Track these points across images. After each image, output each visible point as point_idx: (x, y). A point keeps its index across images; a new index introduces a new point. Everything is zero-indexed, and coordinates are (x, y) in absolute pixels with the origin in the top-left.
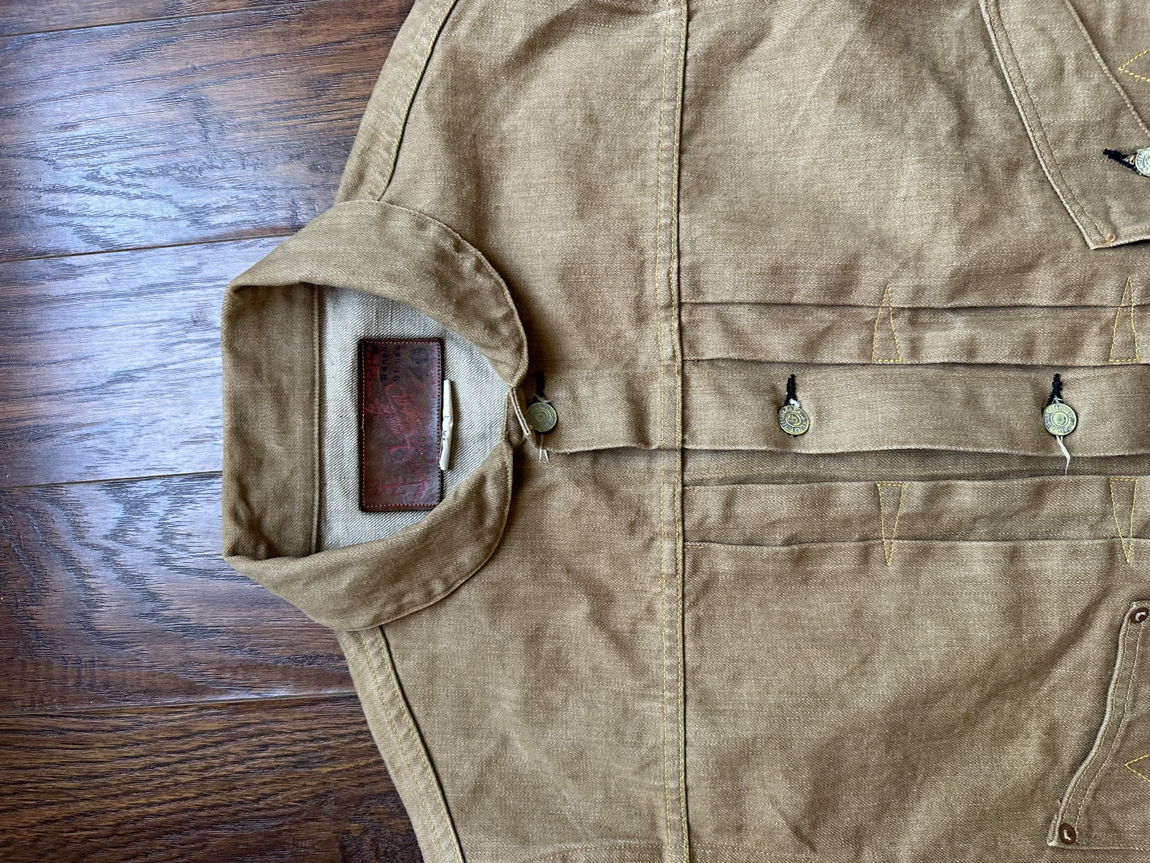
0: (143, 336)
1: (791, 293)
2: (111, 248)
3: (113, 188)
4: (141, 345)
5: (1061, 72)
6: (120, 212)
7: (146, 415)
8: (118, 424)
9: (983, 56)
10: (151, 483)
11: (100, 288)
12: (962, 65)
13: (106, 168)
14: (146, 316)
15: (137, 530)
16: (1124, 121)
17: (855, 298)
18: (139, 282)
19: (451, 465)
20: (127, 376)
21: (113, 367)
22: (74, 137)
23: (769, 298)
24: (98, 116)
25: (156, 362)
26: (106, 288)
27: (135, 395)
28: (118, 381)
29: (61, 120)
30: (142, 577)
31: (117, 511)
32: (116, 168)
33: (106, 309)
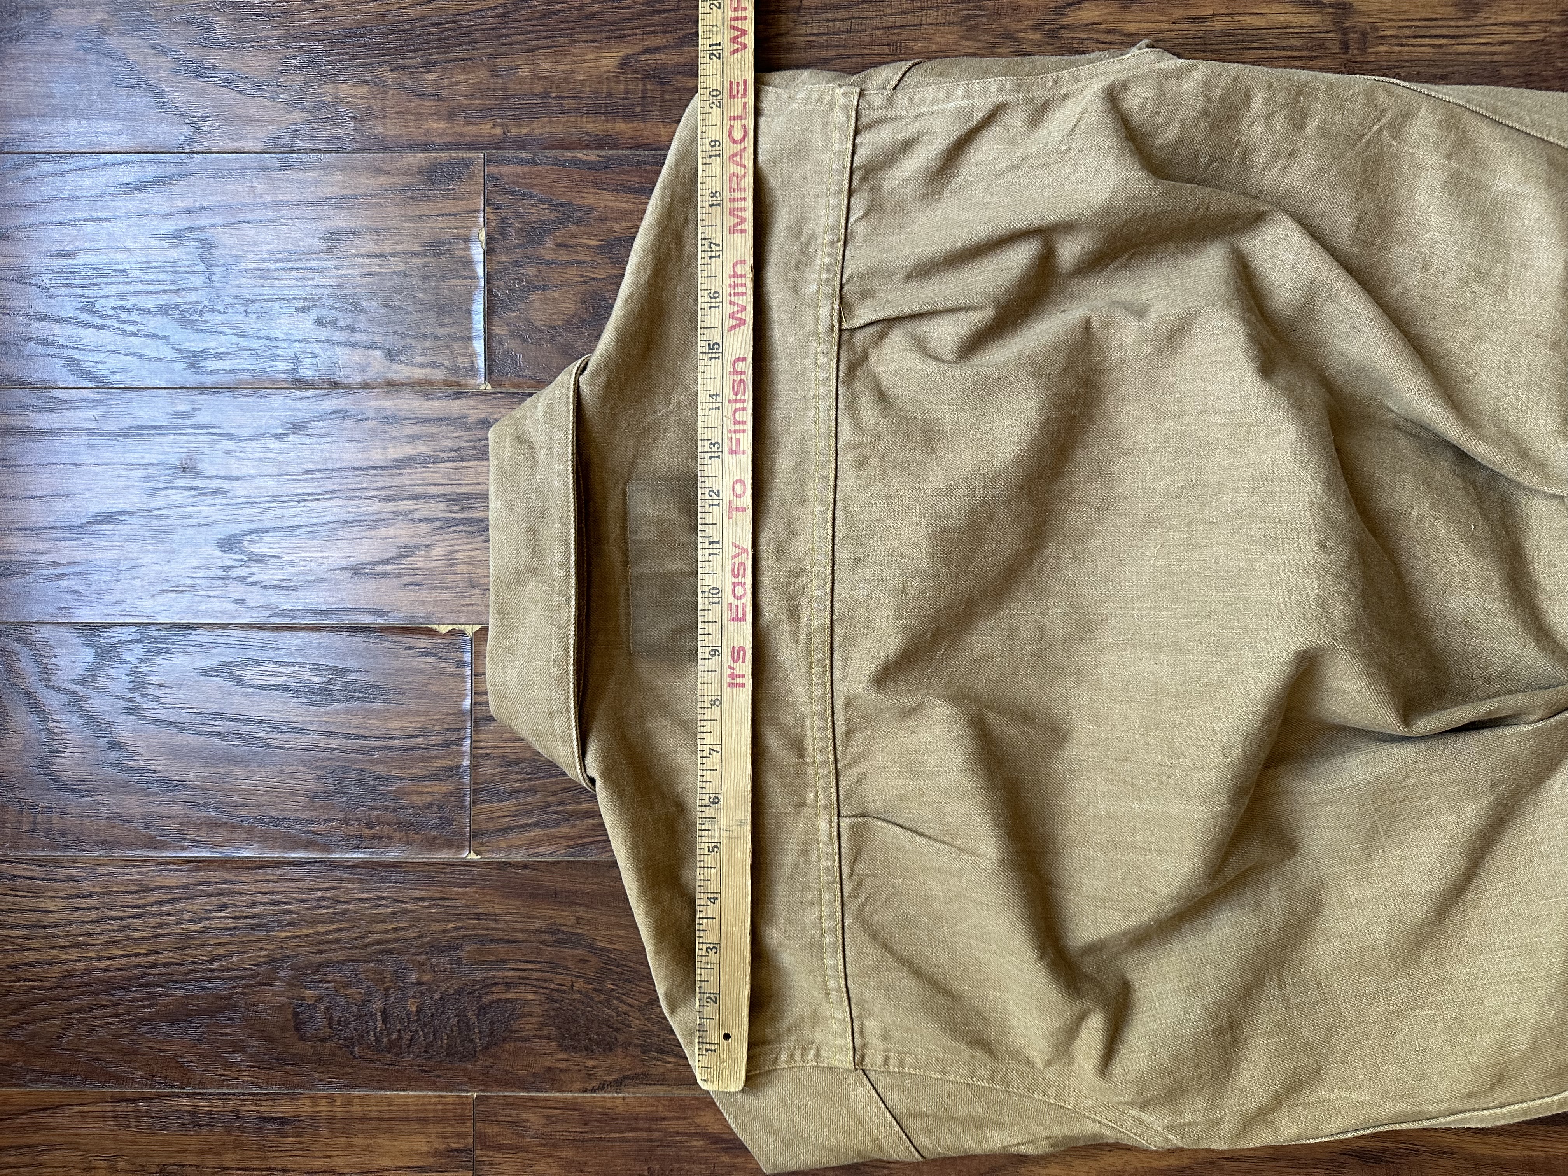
0: (128, 478)
2: (101, 385)
3: (108, 323)
4: (127, 488)
6: (113, 348)
7: (126, 559)
8: (95, 566)
10: (125, 630)
11: (86, 425)
13: (102, 301)
14: (132, 458)
15: (108, 676)
18: (128, 422)
20: (109, 518)
21: (94, 508)
22: (70, 266)
24: (98, 246)
25: (140, 506)
26: (93, 425)
27: (116, 538)
28: (99, 522)
29: (58, 247)
30: (108, 725)
31: (87, 655)
32: (113, 302)
33: (91, 446)
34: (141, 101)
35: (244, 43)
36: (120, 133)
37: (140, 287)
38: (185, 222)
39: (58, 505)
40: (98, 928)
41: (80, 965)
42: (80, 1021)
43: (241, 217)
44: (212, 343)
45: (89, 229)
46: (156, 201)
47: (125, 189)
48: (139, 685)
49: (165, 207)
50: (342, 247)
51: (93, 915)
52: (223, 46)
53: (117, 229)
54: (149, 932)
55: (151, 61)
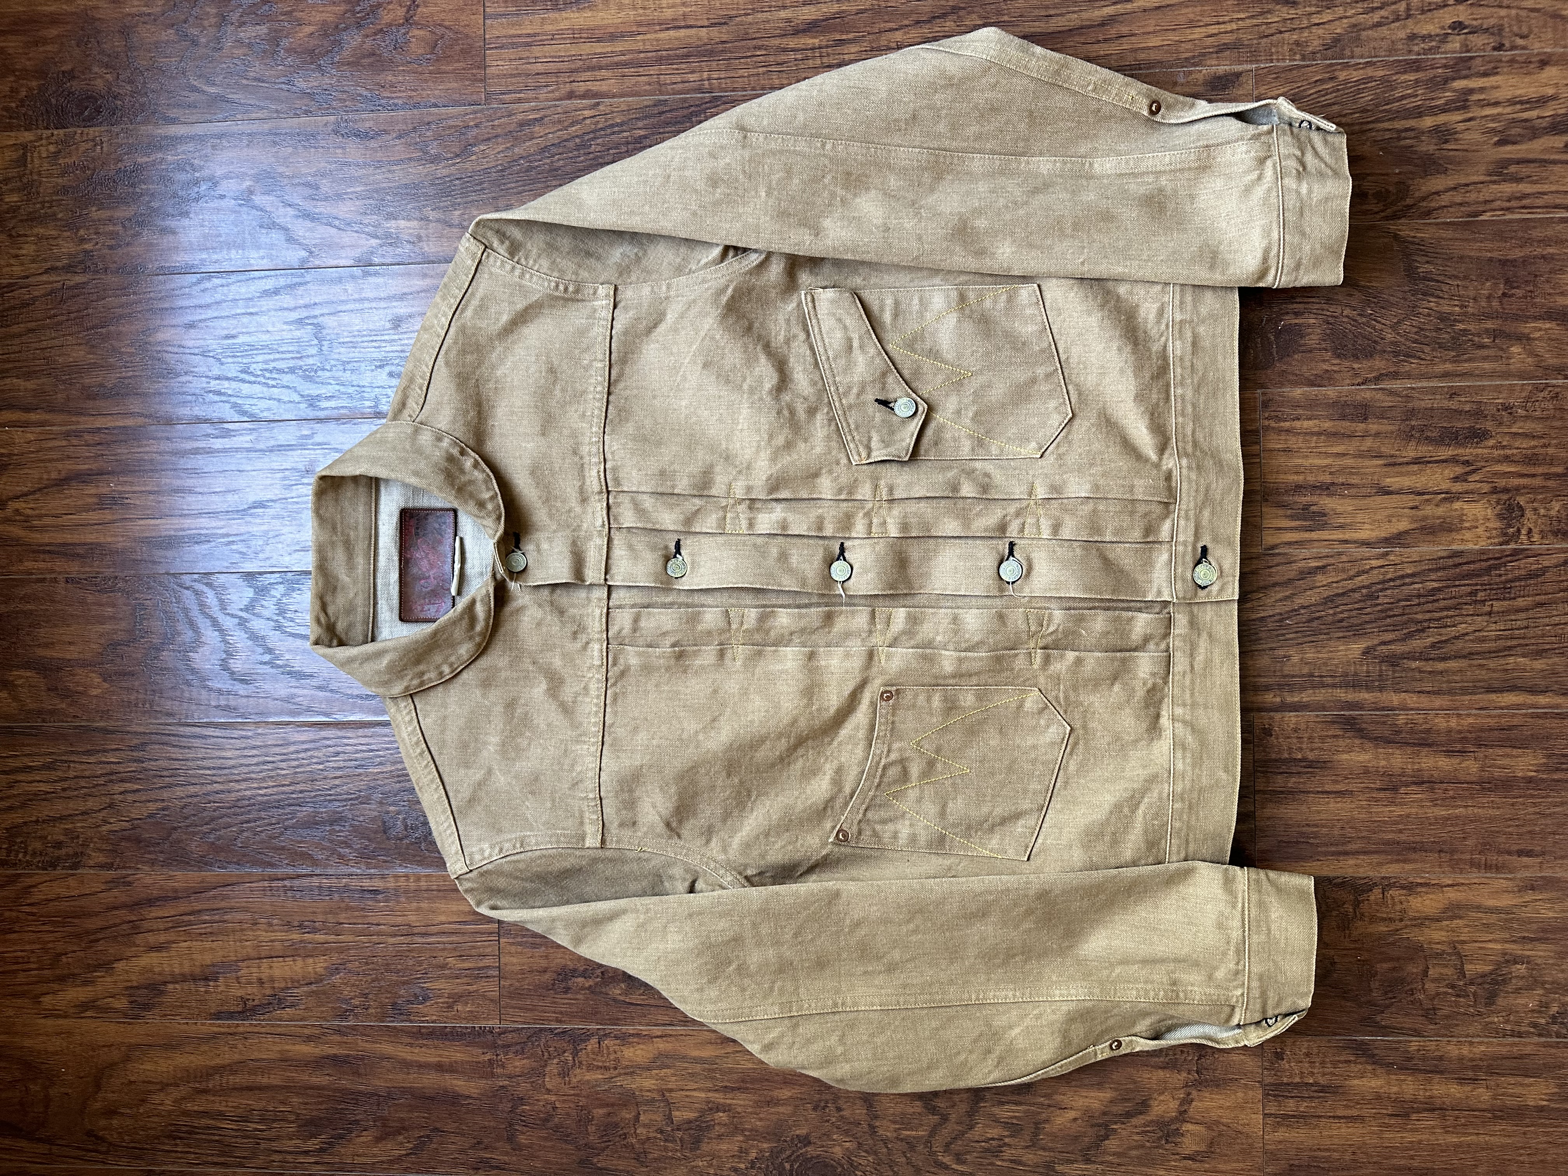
0: (272, 479)
1: (673, 487)
2: (255, 419)
3: (258, 379)
4: (271, 485)
5: (850, 348)
6: (261, 395)
7: (272, 531)
8: (253, 535)
9: (802, 336)
10: (273, 576)
11: (246, 445)
12: (787, 341)
13: (254, 366)
14: (275, 466)
15: (262, 606)
16: (890, 379)
17: (714, 492)
18: (272, 443)
19: (459, 593)
20: (261, 505)
21: (252, 498)
22: (234, 344)
23: (660, 490)
24: (251, 331)
25: (281, 496)
26: (250, 445)
27: (266, 517)
28: (255, 507)
29: (226, 332)
30: (263, 637)
31: (250, 593)
32: (261, 366)
33: (250, 459)
34: (276, 236)
35: (339, 197)
36: (263, 258)
37: (277, 356)
38: (304, 313)
39: (230, 497)
40: (257, 769)
41: (248, 793)
42: (248, 829)
43: (340, 308)
44: (323, 391)
45: (245, 320)
46: (286, 300)
47: (267, 293)
48: (282, 612)
49: (292, 304)
50: (404, 326)
51: (255, 760)
52: (326, 199)
53: (263, 319)
54: (292, 771)
55: (282, 211)
